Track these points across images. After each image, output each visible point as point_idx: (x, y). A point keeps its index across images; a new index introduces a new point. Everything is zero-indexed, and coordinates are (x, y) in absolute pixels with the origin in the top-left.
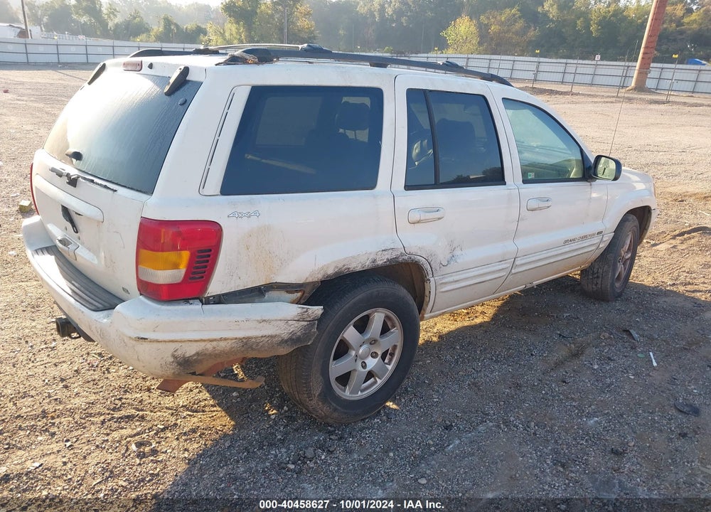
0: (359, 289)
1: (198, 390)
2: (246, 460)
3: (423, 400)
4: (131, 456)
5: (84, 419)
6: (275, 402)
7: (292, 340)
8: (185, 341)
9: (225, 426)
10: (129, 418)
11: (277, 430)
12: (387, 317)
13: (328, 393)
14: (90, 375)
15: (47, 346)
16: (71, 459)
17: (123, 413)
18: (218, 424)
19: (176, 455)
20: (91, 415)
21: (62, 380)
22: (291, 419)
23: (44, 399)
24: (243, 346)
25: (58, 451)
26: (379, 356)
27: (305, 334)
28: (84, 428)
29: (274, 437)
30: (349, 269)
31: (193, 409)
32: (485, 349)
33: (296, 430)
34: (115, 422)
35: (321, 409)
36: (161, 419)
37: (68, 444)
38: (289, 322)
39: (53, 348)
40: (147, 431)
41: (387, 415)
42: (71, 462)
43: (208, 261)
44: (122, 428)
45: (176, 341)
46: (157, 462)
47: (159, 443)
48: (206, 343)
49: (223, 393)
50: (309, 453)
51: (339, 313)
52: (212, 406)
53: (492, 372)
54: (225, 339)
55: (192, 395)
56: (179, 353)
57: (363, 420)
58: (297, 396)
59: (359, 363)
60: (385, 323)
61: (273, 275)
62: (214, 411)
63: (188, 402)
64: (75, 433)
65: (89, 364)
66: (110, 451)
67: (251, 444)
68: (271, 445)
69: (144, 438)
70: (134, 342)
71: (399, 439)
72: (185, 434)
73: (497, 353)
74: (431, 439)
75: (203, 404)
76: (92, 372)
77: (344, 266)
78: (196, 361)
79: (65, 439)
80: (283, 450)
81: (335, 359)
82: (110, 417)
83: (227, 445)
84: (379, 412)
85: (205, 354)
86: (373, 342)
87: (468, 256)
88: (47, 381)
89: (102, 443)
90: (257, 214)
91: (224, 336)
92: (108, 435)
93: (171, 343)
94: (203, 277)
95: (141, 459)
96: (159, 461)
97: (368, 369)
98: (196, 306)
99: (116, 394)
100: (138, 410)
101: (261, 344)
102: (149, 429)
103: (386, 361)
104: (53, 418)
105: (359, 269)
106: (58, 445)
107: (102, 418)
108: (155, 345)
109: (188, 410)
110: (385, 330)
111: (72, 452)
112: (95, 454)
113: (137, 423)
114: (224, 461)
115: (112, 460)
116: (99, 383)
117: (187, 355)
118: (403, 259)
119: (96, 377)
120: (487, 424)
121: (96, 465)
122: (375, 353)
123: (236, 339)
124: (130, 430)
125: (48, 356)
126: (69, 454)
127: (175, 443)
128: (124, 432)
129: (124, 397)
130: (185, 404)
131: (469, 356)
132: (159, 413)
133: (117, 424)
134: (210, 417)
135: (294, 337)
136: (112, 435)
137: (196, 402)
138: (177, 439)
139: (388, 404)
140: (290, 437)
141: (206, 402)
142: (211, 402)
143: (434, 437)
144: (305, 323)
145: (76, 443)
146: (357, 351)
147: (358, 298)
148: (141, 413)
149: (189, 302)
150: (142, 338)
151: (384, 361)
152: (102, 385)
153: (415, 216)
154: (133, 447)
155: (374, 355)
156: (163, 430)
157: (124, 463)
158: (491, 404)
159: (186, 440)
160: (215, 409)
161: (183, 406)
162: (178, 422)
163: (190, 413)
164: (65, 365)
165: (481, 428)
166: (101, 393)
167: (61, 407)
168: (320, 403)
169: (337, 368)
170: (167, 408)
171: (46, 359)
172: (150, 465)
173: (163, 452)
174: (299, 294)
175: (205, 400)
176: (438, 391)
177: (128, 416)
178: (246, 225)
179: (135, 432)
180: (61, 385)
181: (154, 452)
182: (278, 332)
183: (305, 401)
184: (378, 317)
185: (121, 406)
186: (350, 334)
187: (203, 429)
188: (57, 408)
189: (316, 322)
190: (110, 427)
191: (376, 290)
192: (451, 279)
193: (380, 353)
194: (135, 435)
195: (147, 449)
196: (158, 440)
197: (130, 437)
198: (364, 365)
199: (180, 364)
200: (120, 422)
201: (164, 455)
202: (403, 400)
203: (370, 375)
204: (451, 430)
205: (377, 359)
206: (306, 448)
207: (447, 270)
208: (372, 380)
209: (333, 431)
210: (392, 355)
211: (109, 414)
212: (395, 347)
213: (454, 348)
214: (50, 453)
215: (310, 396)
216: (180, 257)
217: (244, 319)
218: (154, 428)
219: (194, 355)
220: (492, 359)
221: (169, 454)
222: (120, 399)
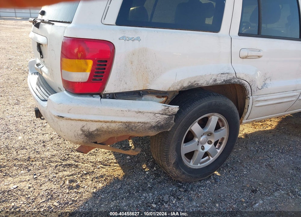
0: (203, 99)
1: (109, 153)
2: (128, 198)
3: (237, 172)
4: (65, 187)
5: (47, 163)
6: (149, 164)
7: (158, 127)
8: (88, 121)
9: (120, 175)
10: (70, 165)
11: (148, 181)
12: (220, 120)
13: (179, 163)
14: (57, 141)
15: (42, 125)
16: (34, 186)
17: (68, 162)
18: (116, 174)
19: (89, 190)
20: (51, 162)
21: (44, 142)
22: (158, 175)
23: (32, 151)
24: (126, 128)
25: (29, 180)
26: (213, 143)
27: (167, 123)
28: (46, 168)
29: (146, 185)
30: (198, 84)
31: (105, 164)
32: (274, 145)
33: (160, 182)
34: (62, 167)
35: (175, 172)
36: (86, 168)
37: (35, 176)
38: (156, 114)
39: (45, 127)
40: (77, 174)
41: (215, 179)
42: (33, 187)
43: (105, 69)
44: (65, 171)
45: (83, 120)
46: (77, 193)
47: (82, 181)
48: (102, 123)
49: (122, 156)
50: (166, 198)
51: (189, 113)
52: (115, 163)
53: (280, 159)
54: (115, 122)
55: (106, 156)
56: (85, 128)
57: (200, 181)
58: (160, 162)
59: (200, 146)
60: (218, 123)
61: (148, 84)
62: (115, 166)
63: (103, 159)
64: (41, 171)
65: (58, 135)
66: (55, 183)
67: (132, 188)
68: (144, 190)
69: (74, 178)
70: (57, 119)
71: (222, 195)
72: (97, 178)
73: (282, 148)
74: (243, 197)
75: (110, 161)
76: (59, 139)
77: (195, 82)
78: (98, 135)
79: (34, 173)
80: (151, 194)
81: (185, 142)
82: (60, 164)
83: (118, 187)
84: (210, 177)
85: (102, 131)
86: (210, 134)
87: (274, 85)
88: (36, 142)
89: (52, 178)
90: (138, 39)
91: (114, 120)
92: (57, 173)
93: (79, 121)
94: (101, 80)
95: (70, 190)
96: (79, 193)
97: (205, 150)
98: (97, 99)
99: (67, 152)
100: (76, 162)
101: (138, 127)
102: (78, 173)
103: (217, 147)
104: (33, 161)
105: (204, 85)
106: (30, 176)
107: (57, 164)
108: (70, 122)
109: (101, 164)
110: (218, 128)
111: (36, 181)
112: (47, 184)
113: (73, 169)
114: (115, 196)
115: (54, 189)
116: (60, 145)
117: (91, 130)
118: (234, 81)
119: (60, 142)
120: (280, 192)
121: (45, 190)
122: (210, 141)
123: (121, 122)
124: (69, 172)
125: (41, 130)
126: (34, 182)
127: (91, 182)
128: (65, 173)
129: (71, 154)
130: (101, 160)
131: (265, 148)
132: (86, 165)
133: (63, 168)
134: (113, 169)
135: (159, 125)
136: (59, 174)
137: (107, 160)
138: (92, 180)
139: (216, 172)
140: (156, 186)
141: (112, 160)
142: (115, 161)
143: (245, 197)
144: (167, 116)
145: (39, 177)
146: (199, 139)
147: (202, 105)
148: (76, 163)
149: (92, 96)
150: (61, 117)
151: (215, 146)
152: (62, 146)
153: (244, 53)
154: (67, 182)
155: (210, 142)
156: (86, 174)
157: (61, 191)
158: (281, 179)
159: (96, 182)
160: (116, 165)
161: (99, 162)
162: (95, 171)
163: (102, 166)
164: (47, 135)
165: (276, 194)
166: (60, 151)
167: (38, 156)
168: (174, 168)
169: (186, 148)
170: (91, 162)
171: (40, 131)
172: (73, 194)
173: (82, 188)
174: (164, 99)
175: (112, 159)
176: (246, 168)
177: (70, 164)
178: (132, 46)
179: (71, 173)
180: (42, 144)
181: (78, 187)
182: (149, 121)
183: (165, 166)
184: (214, 119)
185: (67, 159)
186: (196, 127)
187: (107, 176)
188: (36, 156)
189: (174, 116)
190: (59, 169)
191: (214, 101)
192: (262, 98)
193: (213, 141)
194: (70, 175)
195: (75, 184)
196: (81, 180)
197: (68, 176)
198: (203, 148)
199: (86, 136)
200: (65, 167)
201: (82, 189)
202: (225, 171)
203: (206, 154)
204: (256, 193)
205: (211, 145)
206: (164, 195)
207: (261, 92)
208: (207, 157)
209: (181, 186)
210: (221, 143)
211: (60, 162)
212: (223, 139)
213: (255, 143)
214: (24, 181)
215: (168, 163)
216: (87, 64)
217: (127, 110)
218: (82, 172)
219: (95, 131)
220: (279, 151)
221: (85, 189)
222: (68, 155)
